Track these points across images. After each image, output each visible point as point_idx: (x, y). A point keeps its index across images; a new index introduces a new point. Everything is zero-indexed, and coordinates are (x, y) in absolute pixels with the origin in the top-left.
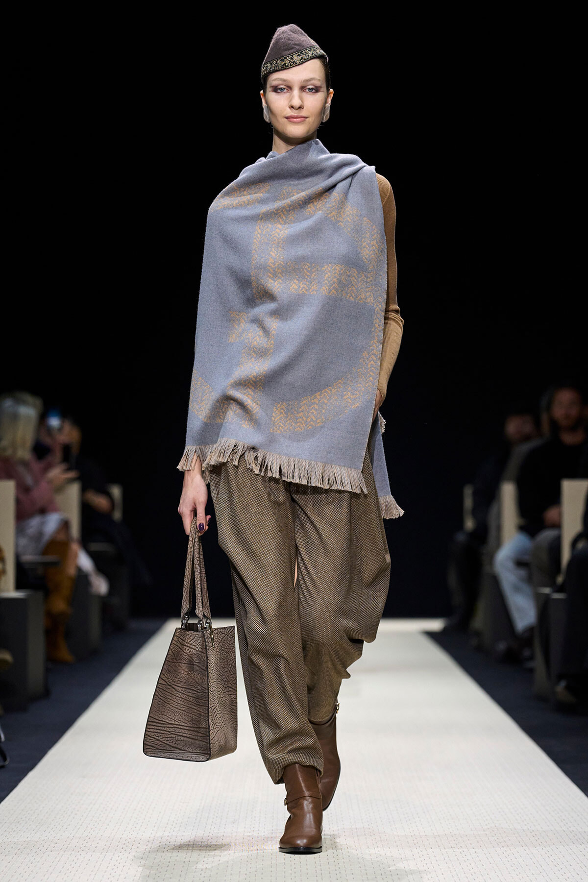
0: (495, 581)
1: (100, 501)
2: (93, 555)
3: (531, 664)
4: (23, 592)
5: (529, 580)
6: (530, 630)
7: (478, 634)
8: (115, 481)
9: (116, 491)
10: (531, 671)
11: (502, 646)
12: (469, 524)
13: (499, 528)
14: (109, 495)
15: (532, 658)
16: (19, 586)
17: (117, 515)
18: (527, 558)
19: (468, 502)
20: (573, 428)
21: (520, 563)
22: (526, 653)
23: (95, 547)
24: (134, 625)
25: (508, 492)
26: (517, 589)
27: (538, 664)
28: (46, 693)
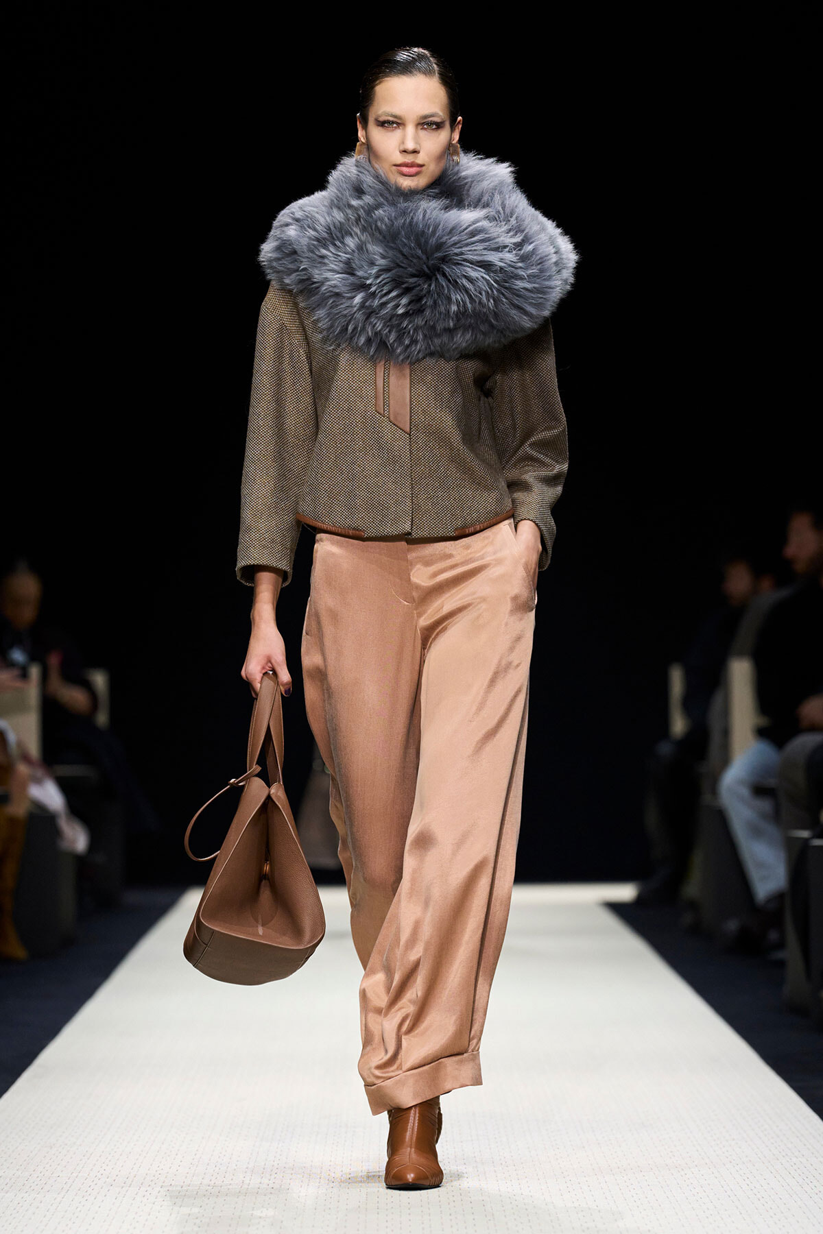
0: (721, 818)
1: (75, 697)
3: (780, 955)
5: (776, 817)
6: (779, 897)
7: (693, 905)
8: (97, 664)
9: (100, 680)
10: (781, 964)
11: (732, 925)
12: (679, 725)
13: (726, 733)
14: (88, 686)
15: (781, 945)
17: (102, 719)
18: (772, 782)
22: (773, 936)
23: (66, 770)
24: (133, 897)
25: (741, 673)
26: (756, 832)
27: (791, 954)
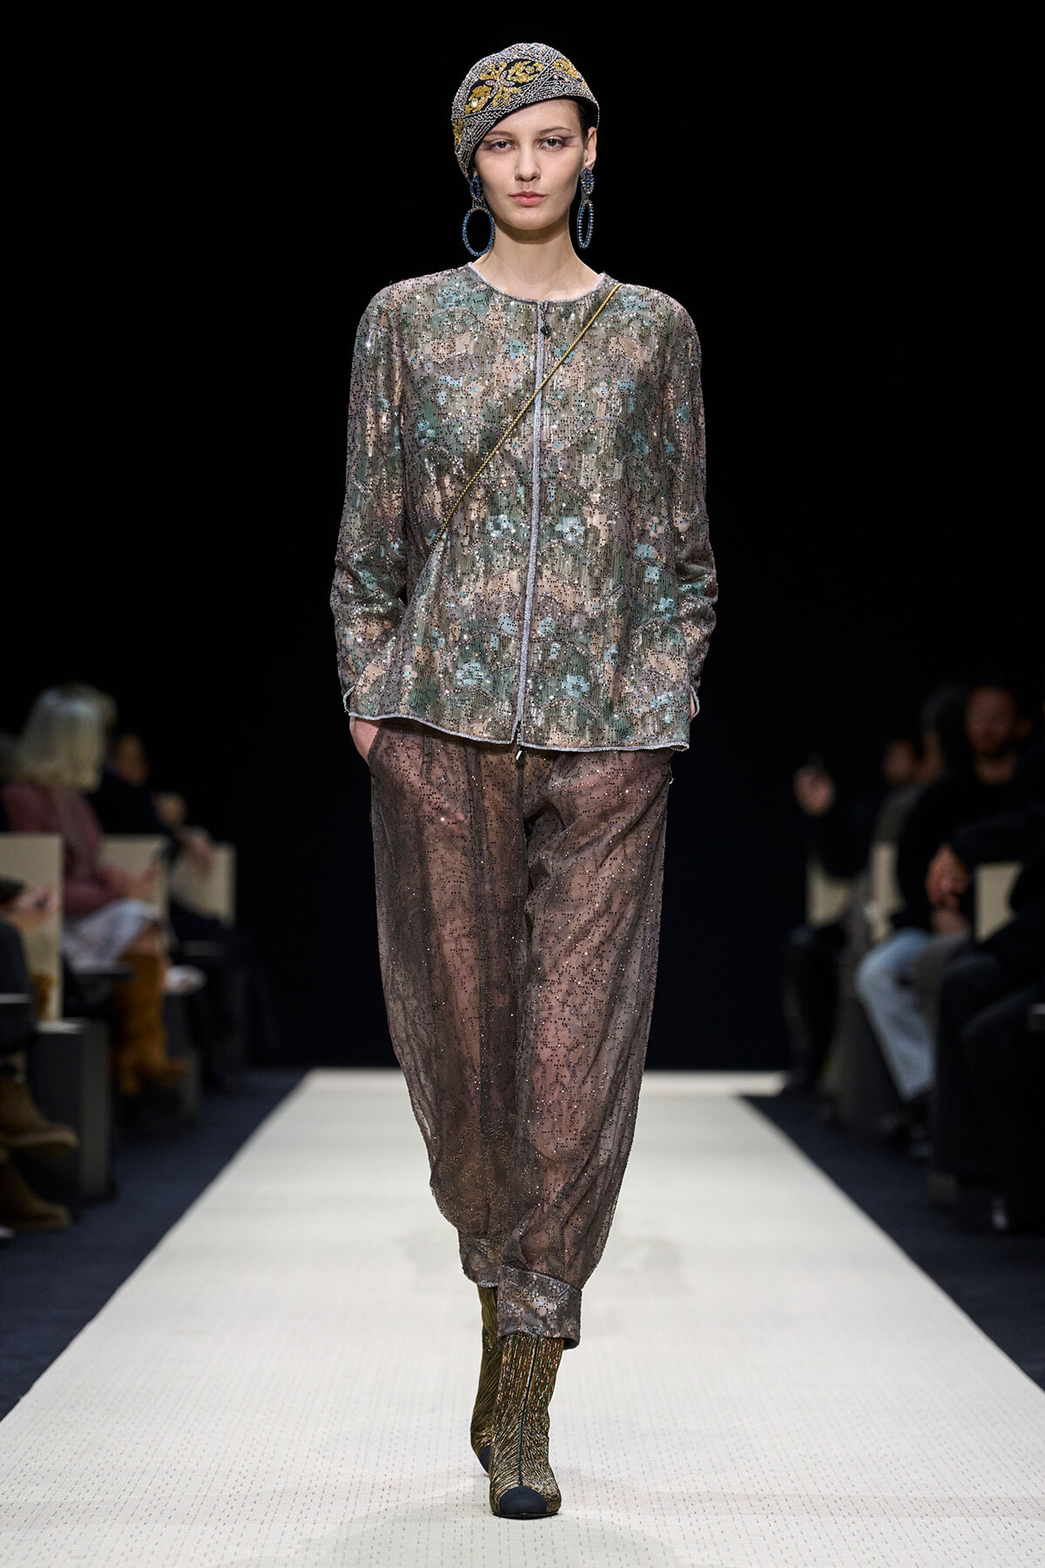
3: (922, 1152)
4: (71, 1022)
6: (925, 1093)
7: (831, 1100)
16: (67, 1013)
20: (997, 754)
21: (903, 980)
22: (917, 1132)
26: (901, 1026)
28: (110, 1192)
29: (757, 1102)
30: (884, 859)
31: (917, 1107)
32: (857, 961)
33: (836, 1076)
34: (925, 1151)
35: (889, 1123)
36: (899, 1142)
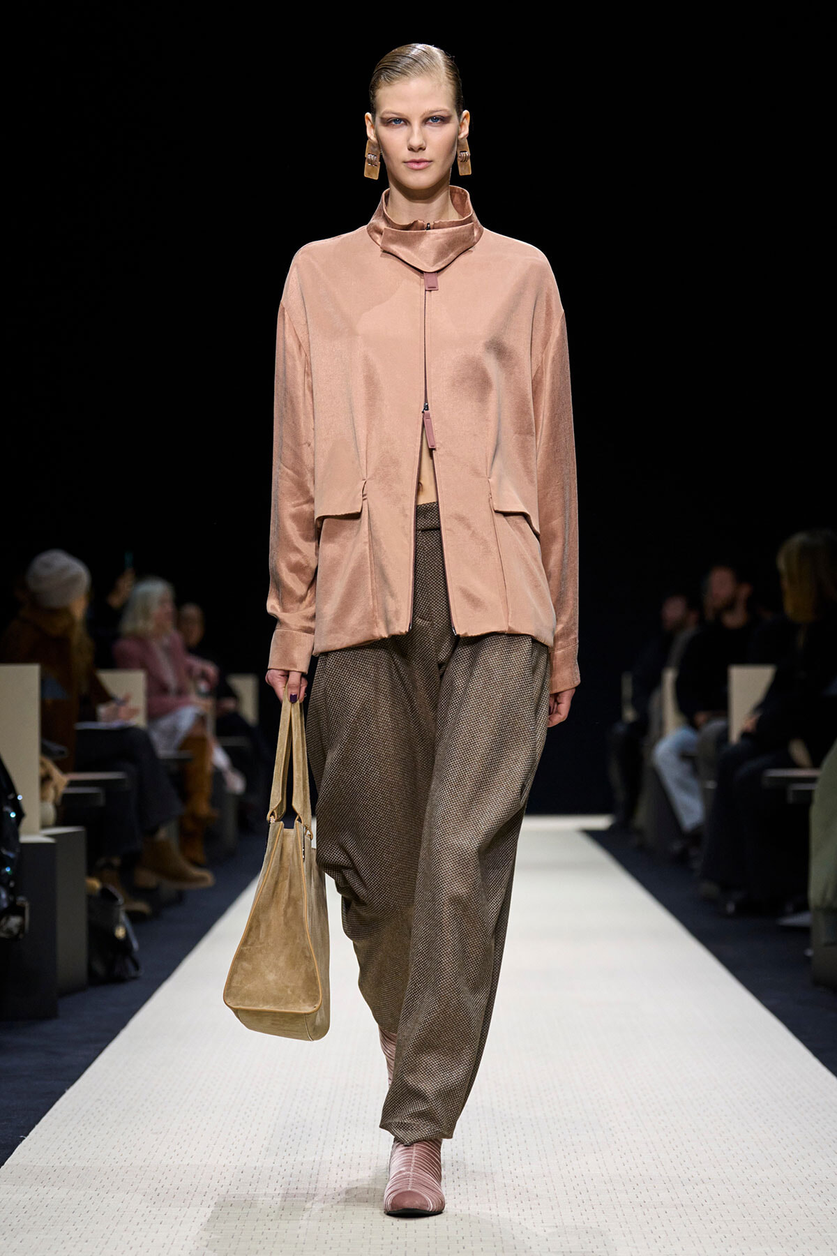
2: (228, 751)
6: (699, 828)
18: (691, 751)
19: (627, 689)
21: (685, 755)
29: (594, 835)
30: (670, 676)
31: (695, 836)
32: (653, 745)
33: (643, 817)
34: (697, 865)
35: (676, 847)
36: (682, 860)
